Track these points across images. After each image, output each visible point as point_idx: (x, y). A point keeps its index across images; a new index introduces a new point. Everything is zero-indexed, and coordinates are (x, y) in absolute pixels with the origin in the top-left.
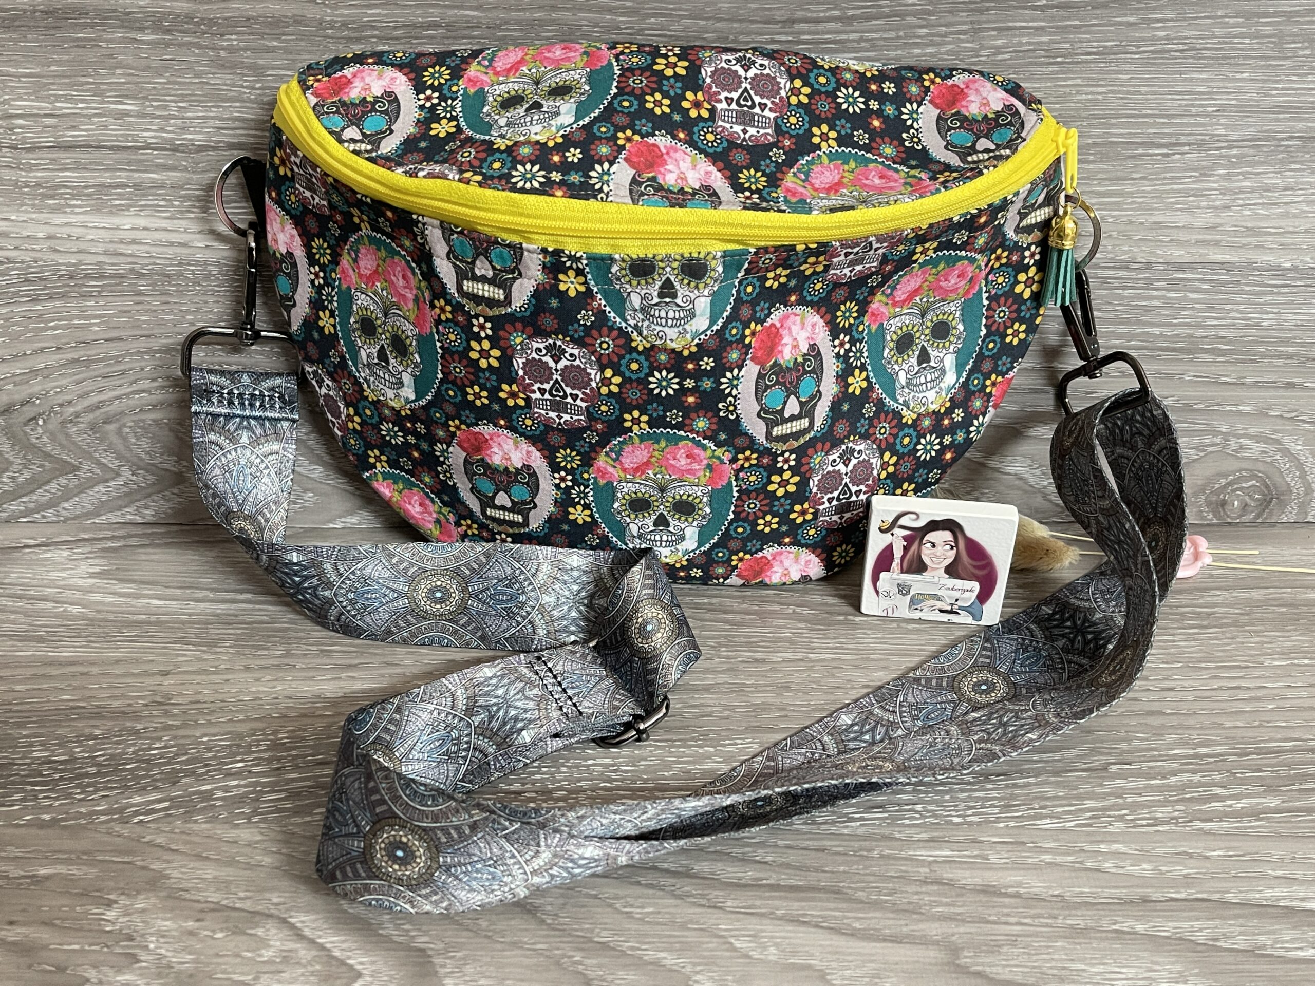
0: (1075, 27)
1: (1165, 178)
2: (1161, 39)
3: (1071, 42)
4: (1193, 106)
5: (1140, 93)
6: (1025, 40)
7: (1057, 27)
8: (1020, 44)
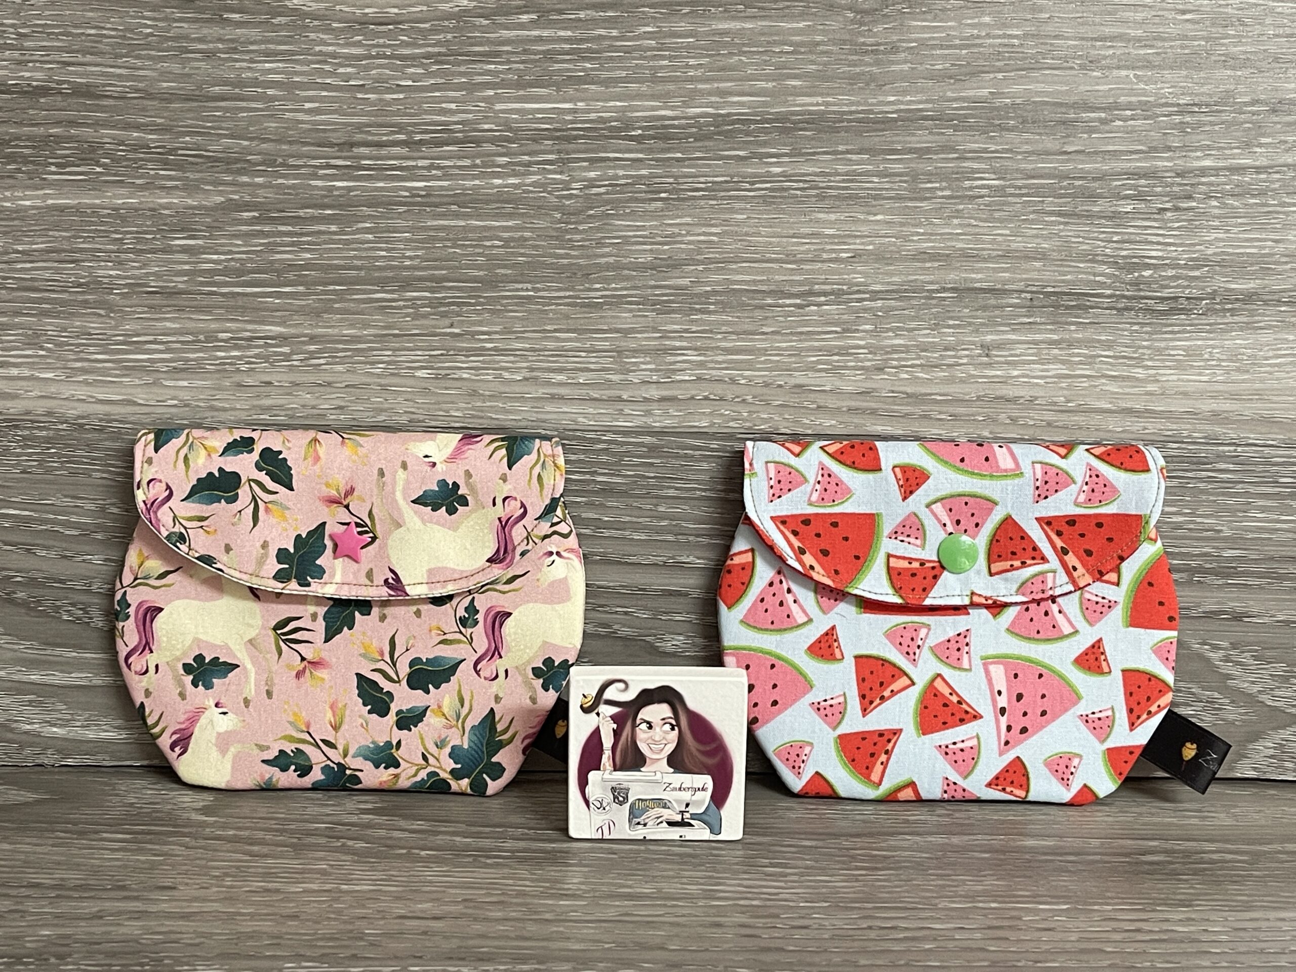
0: (678, 160)
1: (802, 333)
2: (778, 175)
3: (676, 177)
4: (823, 250)
5: (759, 234)
6: (621, 173)
7: (657, 160)
8: (617, 177)
